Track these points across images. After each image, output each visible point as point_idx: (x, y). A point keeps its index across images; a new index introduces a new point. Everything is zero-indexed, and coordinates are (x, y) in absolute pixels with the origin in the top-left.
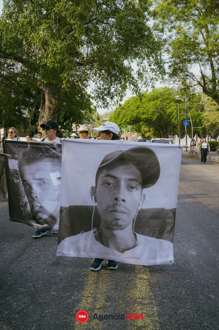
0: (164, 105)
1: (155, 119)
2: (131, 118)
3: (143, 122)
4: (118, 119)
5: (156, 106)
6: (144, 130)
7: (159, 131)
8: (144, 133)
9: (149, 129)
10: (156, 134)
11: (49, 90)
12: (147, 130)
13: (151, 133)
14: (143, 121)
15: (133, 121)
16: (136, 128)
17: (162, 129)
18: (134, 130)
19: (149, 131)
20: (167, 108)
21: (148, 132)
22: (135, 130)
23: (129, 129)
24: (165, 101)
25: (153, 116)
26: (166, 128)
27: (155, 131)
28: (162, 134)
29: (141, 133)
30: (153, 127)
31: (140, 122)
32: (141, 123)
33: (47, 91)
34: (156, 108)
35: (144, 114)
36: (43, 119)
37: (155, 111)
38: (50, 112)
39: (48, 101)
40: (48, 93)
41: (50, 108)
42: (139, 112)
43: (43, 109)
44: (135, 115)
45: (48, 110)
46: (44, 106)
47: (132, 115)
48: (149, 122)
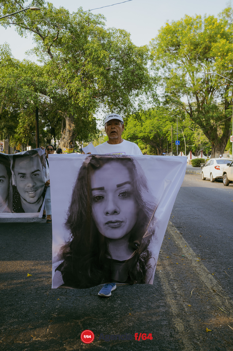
0: (161, 123)
1: (152, 137)
3: (140, 140)
5: (153, 125)
6: (141, 147)
7: (155, 148)
9: (146, 145)
10: (152, 151)
12: (144, 147)
13: (147, 150)
14: (140, 139)
15: (130, 138)
17: (158, 146)
19: (146, 148)
20: (163, 127)
24: (161, 120)
25: (150, 133)
26: (162, 146)
27: (151, 148)
28: (158, 151)
30: (149, 144)
31: (137, 139)
32: (138, 141)
33: (68, 118)
35: (141, 132)
36: (64, 139)
37: (152, 130)
38: (70, 134)
39: (68, 126)
40: (69, 120)
41: (69, 131)
42: (136, 130)
43: (64, 132)
44: (132, 132)
45: (68, 133)
46: (64, 130)
47: (129, 132)
48: (145, 140)
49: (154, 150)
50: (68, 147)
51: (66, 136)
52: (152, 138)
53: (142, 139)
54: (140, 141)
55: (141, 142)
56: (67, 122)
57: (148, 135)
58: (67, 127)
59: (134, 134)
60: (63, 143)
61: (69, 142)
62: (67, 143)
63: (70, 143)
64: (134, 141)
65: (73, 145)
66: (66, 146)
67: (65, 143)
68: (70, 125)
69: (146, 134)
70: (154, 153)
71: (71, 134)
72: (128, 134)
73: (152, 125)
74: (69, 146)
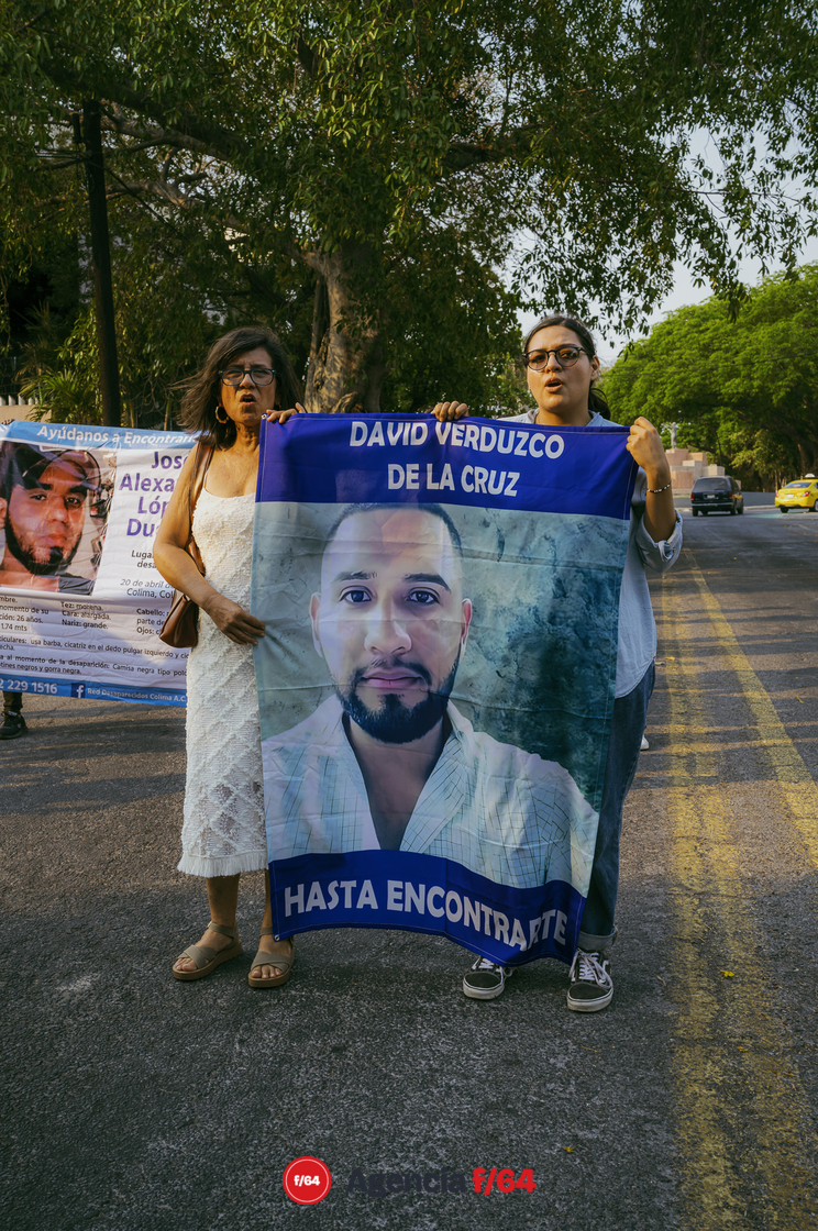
1: (782, 394)
2: (680, 392)
3: (729, 409)
4: (625, 398)
5: (786, 344)
6: (728, 442)
7: (792, 441)
8: (725, 453)
9: (751, 434)
10: (776, 456)
11: (346, 269)
12: (742, 441)
13: (755, 452)
14: (726, 405)
15: (685, 404)
16: (694, 435)
17: (801, 434)
18: (689, 442)
19: (750, 446)
21: (745, 448)
22: (693, 441)
23: (673, 436)
25: (773, 382)
26: (817, 432)
27: (771, 444)
28: (802, 454)
29: (713, 451)
30: (764, 427)
31: (715, 406)
32: (720, 412)
33: (337, 272)
34: (783, 350)
35: (732, 374)
36: (324, 391)
37: (782, 364)
38: (349, 358)
39: (338, 315)
40: (341, 281)
42: (712, 369)
43: (321, 350)
44: (697, 380)
45: (339, 351)
46: (323, 340)
47: (682, 380)
48: (749, 408)
49: (784, 453)
52: (778, 402)
53: (735, 407)
54: (728, 413)
55: (731, 416)
56: (335, 296)
57: (761, 388)
59: (702, 387)
60: (317, 408)
61: (348, 400)
62: (336, 406)
64: (702, 414)
68: (345, 309)
69: (756, 383)
70: (785, 463)
71: (356, 358)
72: (677, 388)
73: (780, 343)
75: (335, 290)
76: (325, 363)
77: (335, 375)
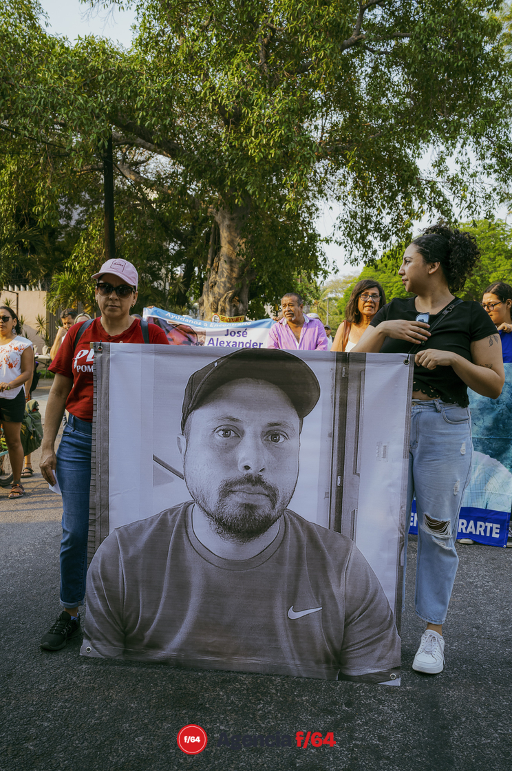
11: (232, 219)
33: (227, 222)
36: (216, 289)
38: (232, 270)
39: (227, 246)
40: (229, 227)
41: (231, 262)
43: (214, 264)
45: (226, 266)
46: (216, 259)
50: (228, 313)
51: (220, 277)
56: (224, 235)
58: (225, 248)
60: (211, 299)
61: (230, 294)
62: (222, 300)
63: (231, 300)
65: (241, 307)
66: (219, 308)
67: (216, 302)
68: (231, 243)
71: (236, 270)
74: (228, 306)
75: (225, 231)
76: (217, 272)
77: (223, 280)
